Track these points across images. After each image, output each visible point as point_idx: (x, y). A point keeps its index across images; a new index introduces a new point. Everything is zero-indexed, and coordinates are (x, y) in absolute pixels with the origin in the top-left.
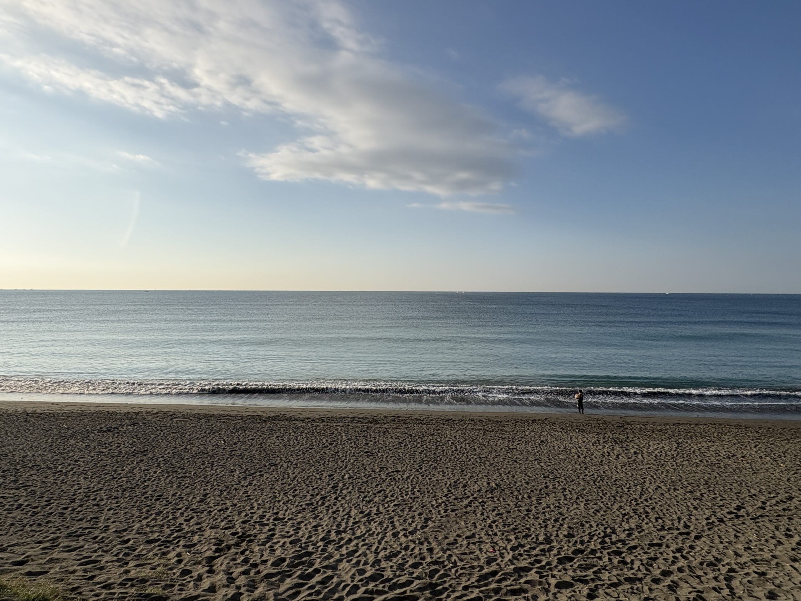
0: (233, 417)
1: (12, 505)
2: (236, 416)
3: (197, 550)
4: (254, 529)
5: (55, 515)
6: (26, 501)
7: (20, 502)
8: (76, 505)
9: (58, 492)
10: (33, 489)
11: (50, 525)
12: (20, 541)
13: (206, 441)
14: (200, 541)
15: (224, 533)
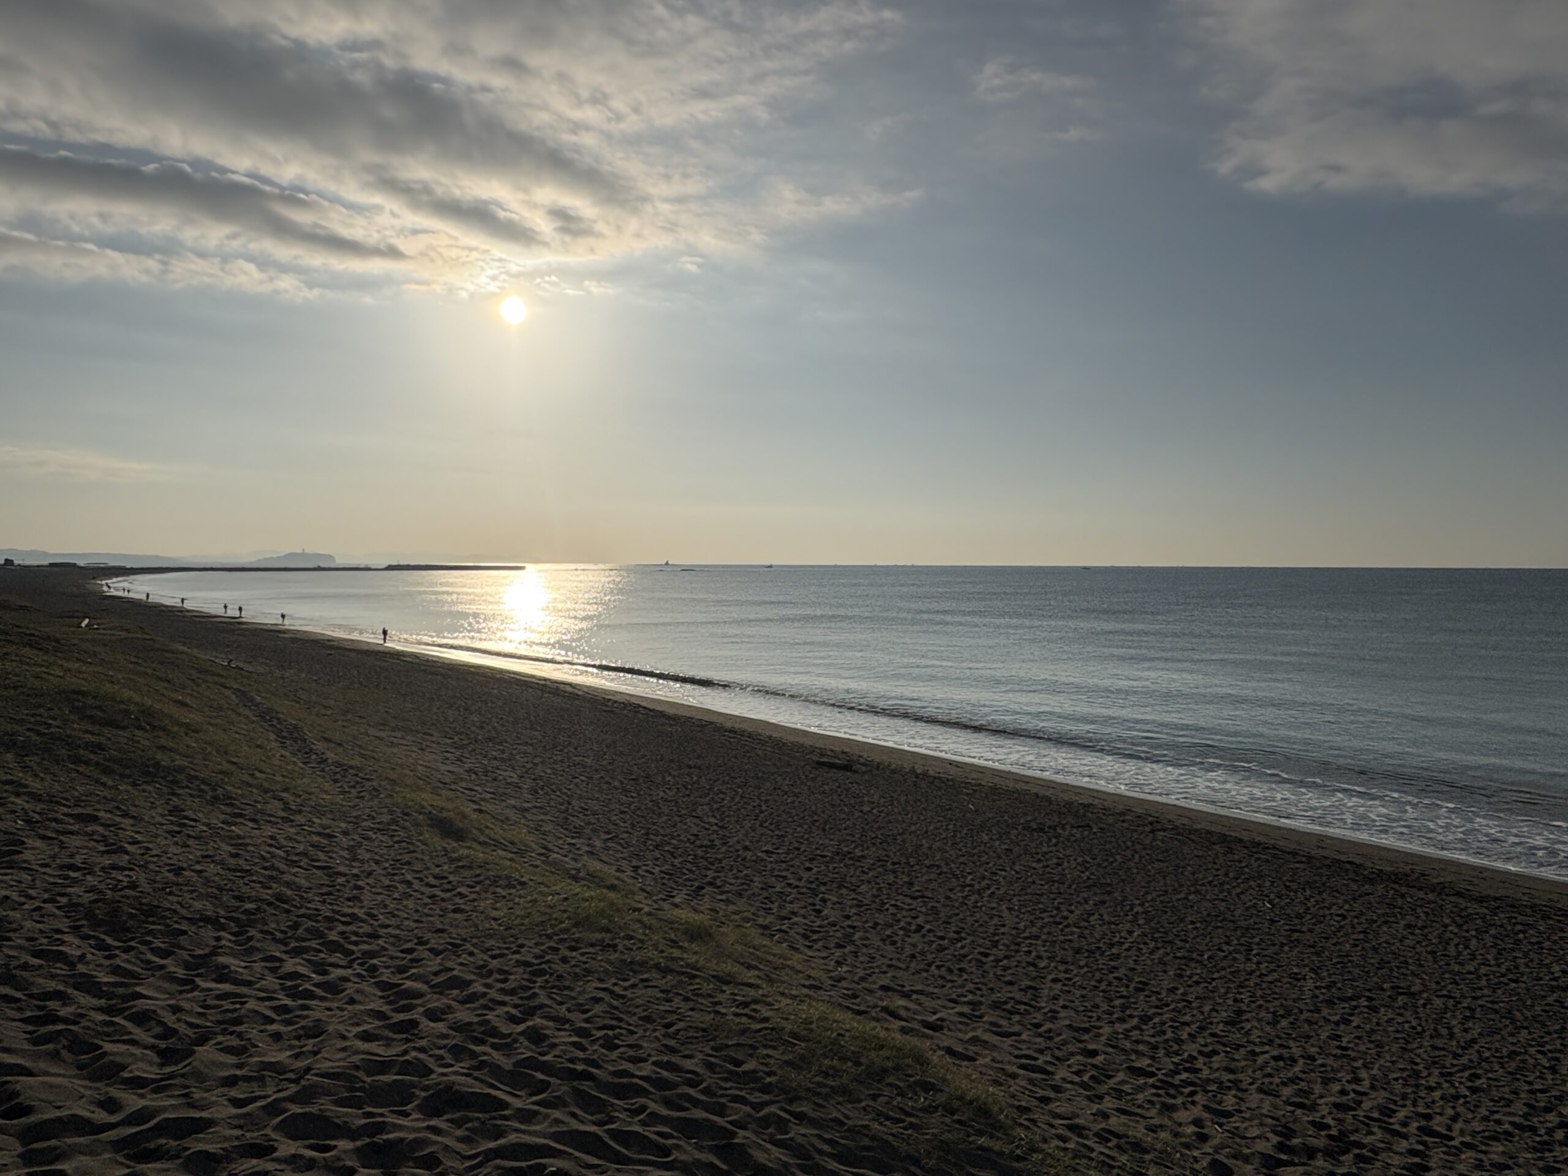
0: (1289, 853)
1: (910, 924)
2: (1294, 854)
3: (1237, 1128)
4: (1371, 1133)
5: (970, 962)
6: (927, 922)
7: (920, 921)
8: (1001, 954)
9: (970, 920)
10: (936, 905)
11: (965, 976)
12: (927, 989)
13: (1229, 893)
14: (1240, 1111)
15: (1293, 1112)
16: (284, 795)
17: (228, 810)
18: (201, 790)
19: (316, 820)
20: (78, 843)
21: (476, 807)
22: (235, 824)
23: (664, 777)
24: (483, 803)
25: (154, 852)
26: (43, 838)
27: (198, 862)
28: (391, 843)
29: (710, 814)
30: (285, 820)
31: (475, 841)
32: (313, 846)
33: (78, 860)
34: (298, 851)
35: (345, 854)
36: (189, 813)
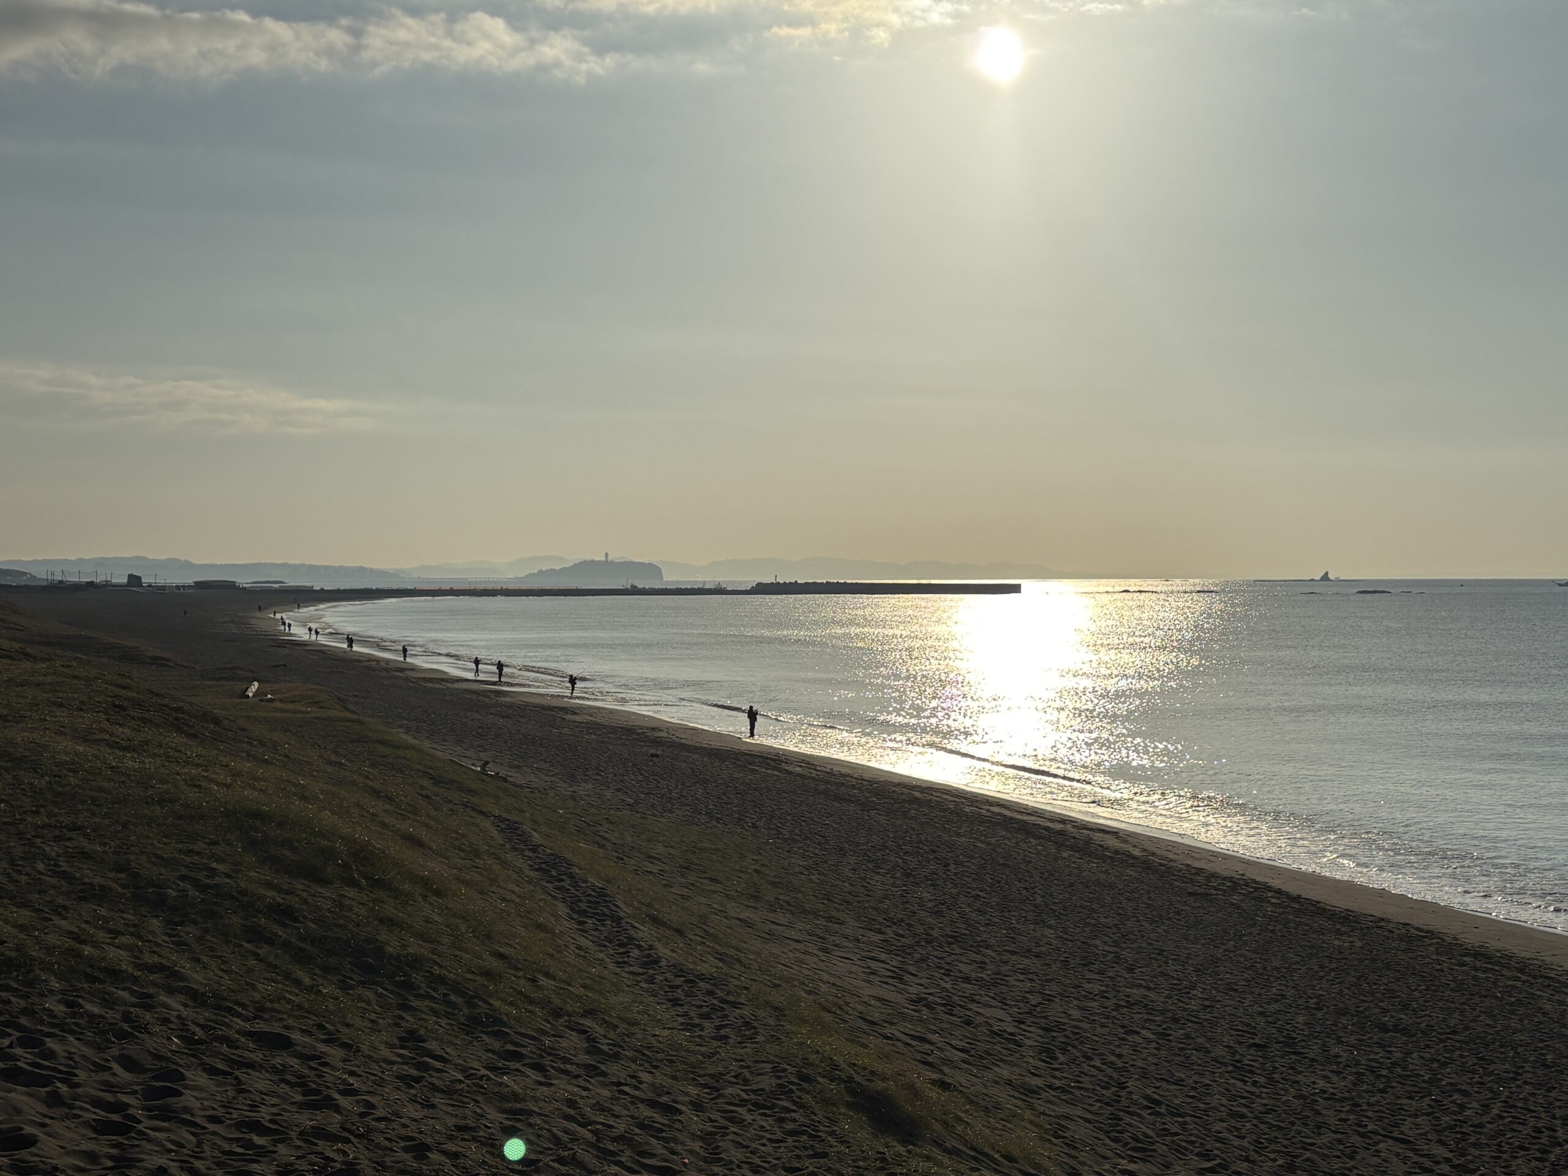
16: (587, 1022)
17: (496, 1045)
18: (450, 1004)
19: (645, 1076)
20: (263, 1085)
21: (935, 1076)
22: (505, 1071)
23: (1325, 1049)
24: (946, 1070)
25: (380, 1113)
26: (212, 1071)
27: (451, 1138)
28: (779, 1135)
29: (1433, 1136)
30: (593, 1071)
31: (939, 1145)
32: (641, 1126)
33: (264, 1114)
34: (616, 1132)
35: (697, 1146)
36: (432, 1045)
